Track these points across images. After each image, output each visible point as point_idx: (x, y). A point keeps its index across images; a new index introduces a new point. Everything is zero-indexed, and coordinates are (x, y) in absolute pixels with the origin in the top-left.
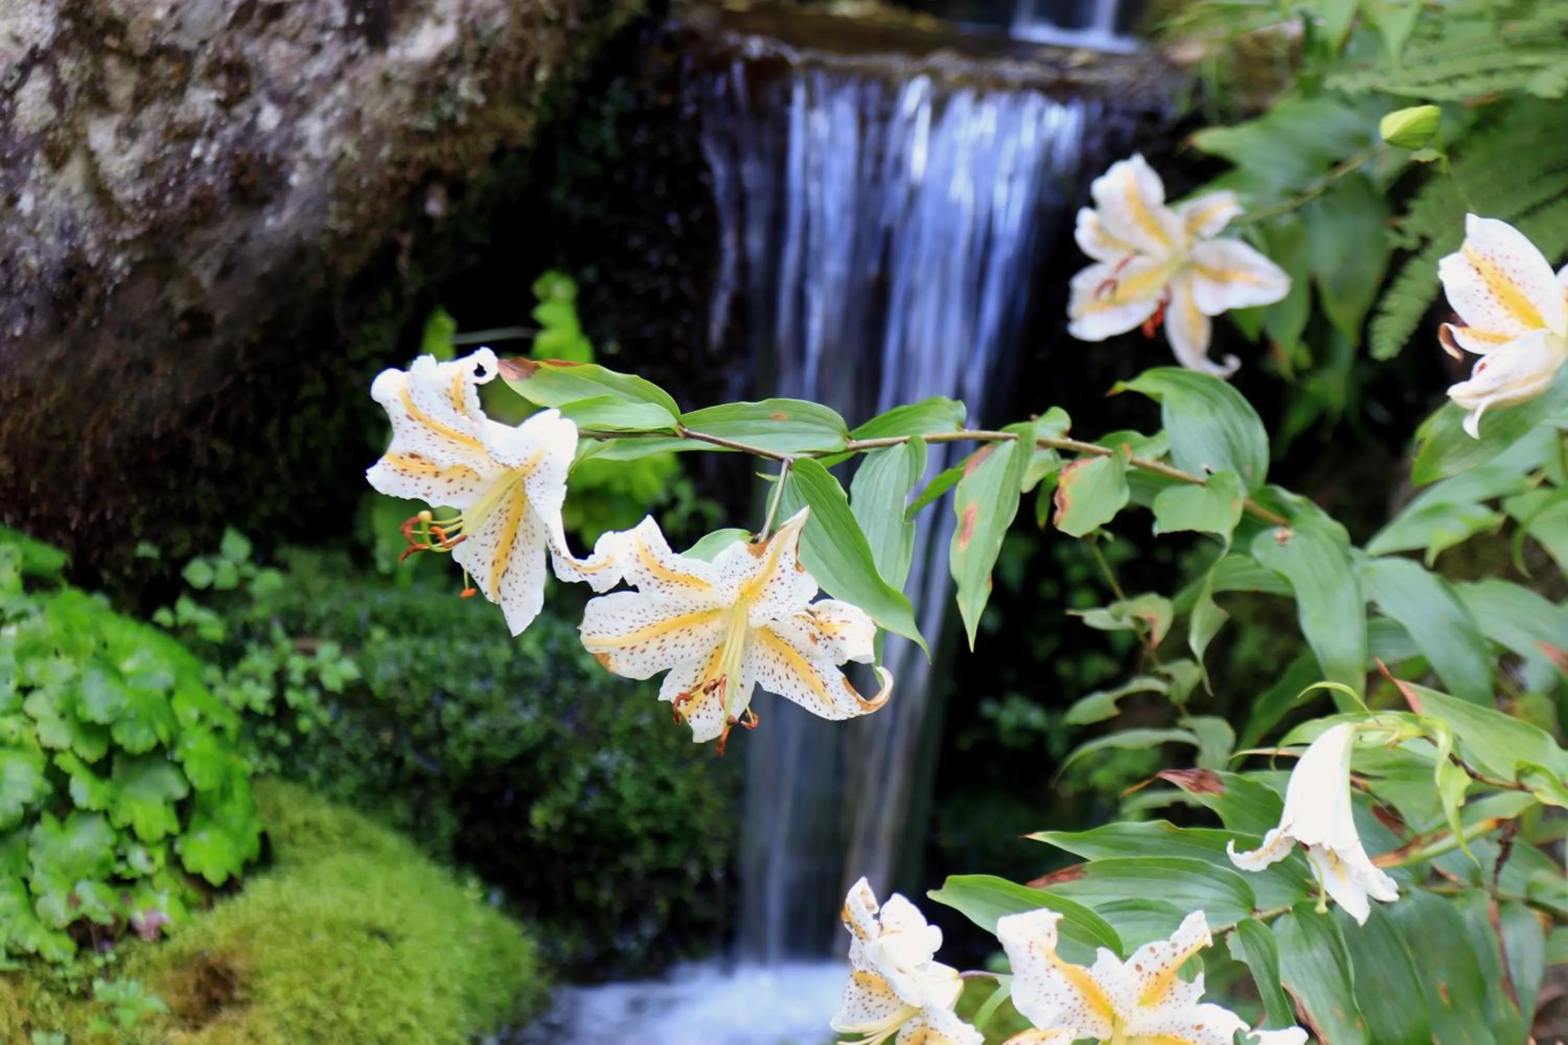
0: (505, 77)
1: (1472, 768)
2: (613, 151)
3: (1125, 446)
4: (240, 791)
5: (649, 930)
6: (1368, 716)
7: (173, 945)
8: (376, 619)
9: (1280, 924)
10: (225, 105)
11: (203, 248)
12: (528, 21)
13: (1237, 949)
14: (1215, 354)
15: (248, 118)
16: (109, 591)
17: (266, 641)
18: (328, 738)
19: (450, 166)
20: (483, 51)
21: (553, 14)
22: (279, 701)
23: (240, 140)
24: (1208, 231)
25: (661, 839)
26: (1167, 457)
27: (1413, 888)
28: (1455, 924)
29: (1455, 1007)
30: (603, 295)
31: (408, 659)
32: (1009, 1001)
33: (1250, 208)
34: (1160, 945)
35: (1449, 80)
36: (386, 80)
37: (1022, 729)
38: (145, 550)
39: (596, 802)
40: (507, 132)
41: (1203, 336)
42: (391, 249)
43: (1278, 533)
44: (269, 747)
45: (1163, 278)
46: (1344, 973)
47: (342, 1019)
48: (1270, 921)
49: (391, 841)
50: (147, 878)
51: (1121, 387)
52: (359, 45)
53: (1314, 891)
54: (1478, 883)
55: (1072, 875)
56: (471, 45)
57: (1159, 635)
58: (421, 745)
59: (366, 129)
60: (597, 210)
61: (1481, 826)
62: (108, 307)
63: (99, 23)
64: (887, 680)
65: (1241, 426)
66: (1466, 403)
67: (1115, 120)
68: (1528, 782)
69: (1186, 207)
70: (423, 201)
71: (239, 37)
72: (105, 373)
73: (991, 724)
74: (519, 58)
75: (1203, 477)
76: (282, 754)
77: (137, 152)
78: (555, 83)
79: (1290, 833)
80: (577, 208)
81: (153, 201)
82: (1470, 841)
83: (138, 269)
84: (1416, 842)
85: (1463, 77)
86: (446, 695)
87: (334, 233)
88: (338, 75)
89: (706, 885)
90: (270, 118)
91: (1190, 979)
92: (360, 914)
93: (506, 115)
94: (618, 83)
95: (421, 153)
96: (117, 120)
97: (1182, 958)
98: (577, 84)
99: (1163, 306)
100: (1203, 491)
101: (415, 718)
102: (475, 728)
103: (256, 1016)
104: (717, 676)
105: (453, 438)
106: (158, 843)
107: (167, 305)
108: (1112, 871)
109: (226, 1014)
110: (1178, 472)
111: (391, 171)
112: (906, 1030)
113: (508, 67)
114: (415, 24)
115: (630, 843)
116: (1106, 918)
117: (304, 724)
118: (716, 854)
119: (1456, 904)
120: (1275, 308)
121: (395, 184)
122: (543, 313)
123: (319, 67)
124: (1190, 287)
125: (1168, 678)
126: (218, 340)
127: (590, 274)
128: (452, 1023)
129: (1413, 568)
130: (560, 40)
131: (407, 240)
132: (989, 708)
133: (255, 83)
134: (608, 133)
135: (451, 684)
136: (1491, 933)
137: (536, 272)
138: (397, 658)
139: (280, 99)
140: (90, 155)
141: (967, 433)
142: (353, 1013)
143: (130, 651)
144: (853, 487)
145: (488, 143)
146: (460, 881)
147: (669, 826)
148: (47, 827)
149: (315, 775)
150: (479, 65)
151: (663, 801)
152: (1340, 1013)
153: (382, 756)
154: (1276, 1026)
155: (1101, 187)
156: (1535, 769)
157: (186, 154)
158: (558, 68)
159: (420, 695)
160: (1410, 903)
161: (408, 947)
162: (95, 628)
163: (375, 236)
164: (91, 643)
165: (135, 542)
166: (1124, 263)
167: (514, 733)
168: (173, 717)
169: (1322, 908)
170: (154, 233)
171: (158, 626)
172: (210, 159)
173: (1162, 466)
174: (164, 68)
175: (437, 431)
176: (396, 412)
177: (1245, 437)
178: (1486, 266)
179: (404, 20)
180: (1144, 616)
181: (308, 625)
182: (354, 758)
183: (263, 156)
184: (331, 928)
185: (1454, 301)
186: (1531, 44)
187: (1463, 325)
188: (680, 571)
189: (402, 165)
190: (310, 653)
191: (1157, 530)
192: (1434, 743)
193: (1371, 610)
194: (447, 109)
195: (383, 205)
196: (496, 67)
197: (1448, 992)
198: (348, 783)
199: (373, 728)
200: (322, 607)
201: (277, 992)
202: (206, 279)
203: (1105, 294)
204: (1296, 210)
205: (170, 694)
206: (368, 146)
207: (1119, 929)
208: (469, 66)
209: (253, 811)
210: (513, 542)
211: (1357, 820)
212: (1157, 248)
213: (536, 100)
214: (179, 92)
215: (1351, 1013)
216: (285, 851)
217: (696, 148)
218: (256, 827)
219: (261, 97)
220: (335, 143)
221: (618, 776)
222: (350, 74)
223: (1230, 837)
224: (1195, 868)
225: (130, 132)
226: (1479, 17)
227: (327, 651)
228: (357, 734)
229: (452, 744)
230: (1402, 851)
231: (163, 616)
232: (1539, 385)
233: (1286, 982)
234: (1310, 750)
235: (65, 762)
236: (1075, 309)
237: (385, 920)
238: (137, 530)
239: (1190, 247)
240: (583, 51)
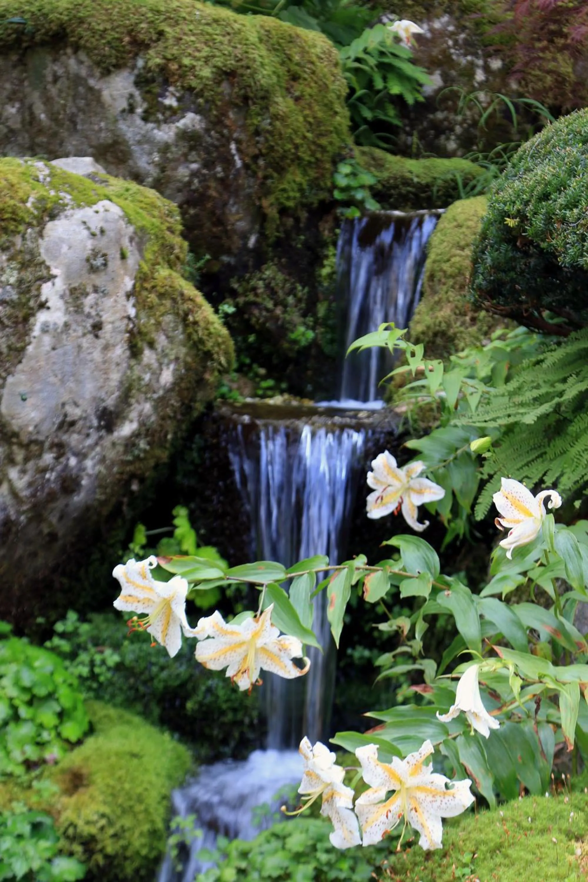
0: (156, 439)
1: (523, 677)
2: (197, 461)
3: (387, 567)
4: (80, 706)
5: (232, 744)
6: (483, 661)
7: (61, 765)
8: (125, 637)
9: (458, 739)
10: (57, 458)
11: (52, 510)
12: (163, 418)
13: (444, 751)
14: (420, 520)
15: (65, 462)
16: (28, 636)
17: (86, 649)
18: (111, 683)
19: (139, 472)
20: (148, 430)
21: (172, 415)
22: (92, 671)
23: (63, 470)
24: (414, 476)
25: (235, 710)
26: (404, 569)
27: (505, 721)
28: (522, 733)
29: (524, 764)
30: (198, 513)
31: (137, 651)
32: (362, 778)
33: (428, 467)
34: (416, 754)
35: (494, 420)
36: (114, 444)
37: (362, 658)
38: (40, 620)
39: (209, 699)
40: (158, 458)
41: (415, 514)
42: (120, 504)
43: (446, 593)
44: (90, 689)
45: (399, 494)
46: (483, 756)
47: (123, 789)
48: (455, 739)
49: (137, 720)
50: (48, 742)
51: (385, 543)
52: (103, 432)
53: (469, 726)
54: (529, 717)
55: (382, 728)
56: (143, 428)
57: (406, 632)
58: (145, 683)
59: (108, 462)
60: (193, 482)
61: (527, 697)
62: (19, 534)
63: (10, 434)
64: (308, 662)
65: (429, 555)
66: (507, 547)
67: (377, 436)
68: (544, 680)
69: (405, 468)
70: (130, 485)
71: (60, 434)
72: (21, 558)
73: (351, 656)
74: (161, 431)
75: (417, 575)
76: (95, 690)
77: (26, 478)
78: (175, 439)
79: (459, 707)
80: (186, 482)
81: (33, 495)
82: (524, 703)
83: (30, 520)
84: (504, 705)
85: (498, 418)
86: (152, 664)
87: (98, 500)
88: (96, 444)
89: (251, 725)
90: (73, 461)
91: (427, 765)
92: (127, 748)
93: (158, 452)
94: (197, 436)
95: (128, 469)
96: (18, 468)
97: (423, 758)
98: (183, 438)
99: (400, 504)
100: (417, 580)
101: (142, 673)
102: (164, 675)
103: (92, 790)
104: (245, 667)
105: (143, 588)
106: (51, 729)
107: (41, 532)
108: (396, 725)
109: (81, 790)
110: (408, 574)
111: (118, 476)
112: (326, 791)
113: (157, 435)
114: (123, 423)
115: (223, 713)
116: (395, 743)
117: (102, 679)
118: (255, 714)
119: (522, 725)
120: (440, 502)
121: (119, 481)
122: (177, 522)
123: (89, 442)
124: (409, 497)
125: (411, 647)
126: (60, 543)
127: (193, 506)
128: (163, 786)
129: (496, 601)
130: (175, 423)
131: (125, 500)
132: (349, 651)
133: (67, 450)
134: (195, 455)
135: (154, 660)
136: (535, 734)
137: (173, 507)
138: (133, 652)
139: (76, 454)
140: (10, 481)
141: (330, 567)
142: (127, 786)
143: (37, 659)
144: (291, 591)
145: (152, 463)
146: (162, 732)
147: (236, 705)
148: (11, 727)
149: (107, 697)
150: (146, 435)
151: (233, 696)
152: (483, 771)
153: (131, 688)
154: (461, 779)
155: (374, 463)
156: (545, 676)
157: (44, 477)
158: (175, 433)
159: (143, 665)
160: (505, 726)
161: (145, 759)
162: (23, 652)
163: (114, 500)
164: (22, 657)
165: (36, 617)
166: (385, 489)
167: (178, 675)
168: (53, 682)
169: (472, 733)
170: (35, 507)
171: (47, 649)
172: (53, 478)
173: (401, 572)
174: (34, 448)
175: (137, 586)
176: (122, 581)
177: (431, 558)
178: (510, 497)
179: (119, 422)
180: (401, 625)
181: (100, 642)
182: (121, 689)
183: (71, 476)
184: (117, 754)
185: (499, 509)
186: (522, 405)
187: (503, 518)
188: (229, 630)
189: (122, 473)
190: (102, 652)
191: (402, 596)
192: (508, 669)
193: (481, 617)
194: (136, 452)
195: (116, 488)
196: (153, 435)
197: (521, 758)
198: (119, 699)
199: (127, 678)
200: (105, 635)
201: (99, 780)
202: (54, 520)
203: (379, 500)
204: (444, 467)
205: (52, 674)
206: (109, 468)
207: (400, 747)
208: (143, 436)
209: (85, 713)
210: (168, 623)
211: (482, 698)
212: (396, 484)
213: (168, 445)
214: (39, 456)
215: (487, 771)
216: (98, 727)
217: (227, 458)
218: (87, 720)
219: (69, 455)
220: (97, 468)
221: (216, 688)
222: (101, 442)
223: (437, 709)
224: (426, 722)
225: (23, 472)
226: (503, 395)
227: (108, 652)
228: (121, 680)
229: (156, 682)
230: (500, 709)
231: (48, 644)
232: (532, 537)
233: (462, 760)
234: (464, 675)
235: (17, 702)
236: (368, 508)
237: (136, 749)
238: (36, 613)
239: (408, 482)
240: (184, 427)
